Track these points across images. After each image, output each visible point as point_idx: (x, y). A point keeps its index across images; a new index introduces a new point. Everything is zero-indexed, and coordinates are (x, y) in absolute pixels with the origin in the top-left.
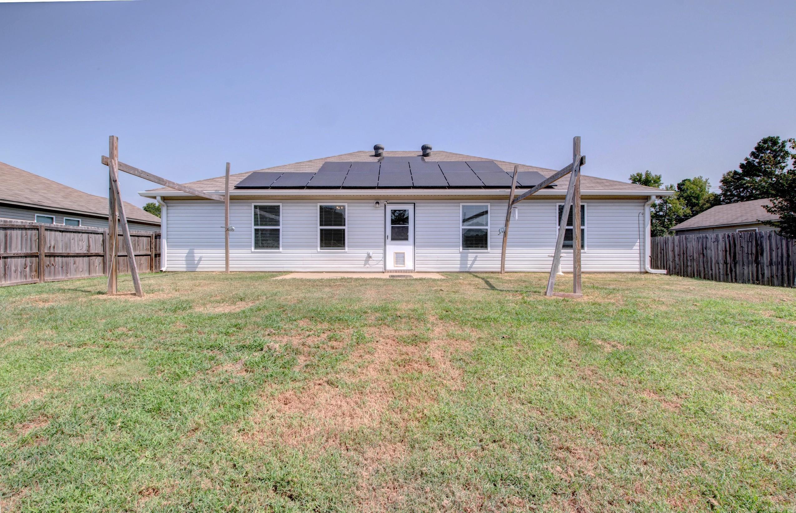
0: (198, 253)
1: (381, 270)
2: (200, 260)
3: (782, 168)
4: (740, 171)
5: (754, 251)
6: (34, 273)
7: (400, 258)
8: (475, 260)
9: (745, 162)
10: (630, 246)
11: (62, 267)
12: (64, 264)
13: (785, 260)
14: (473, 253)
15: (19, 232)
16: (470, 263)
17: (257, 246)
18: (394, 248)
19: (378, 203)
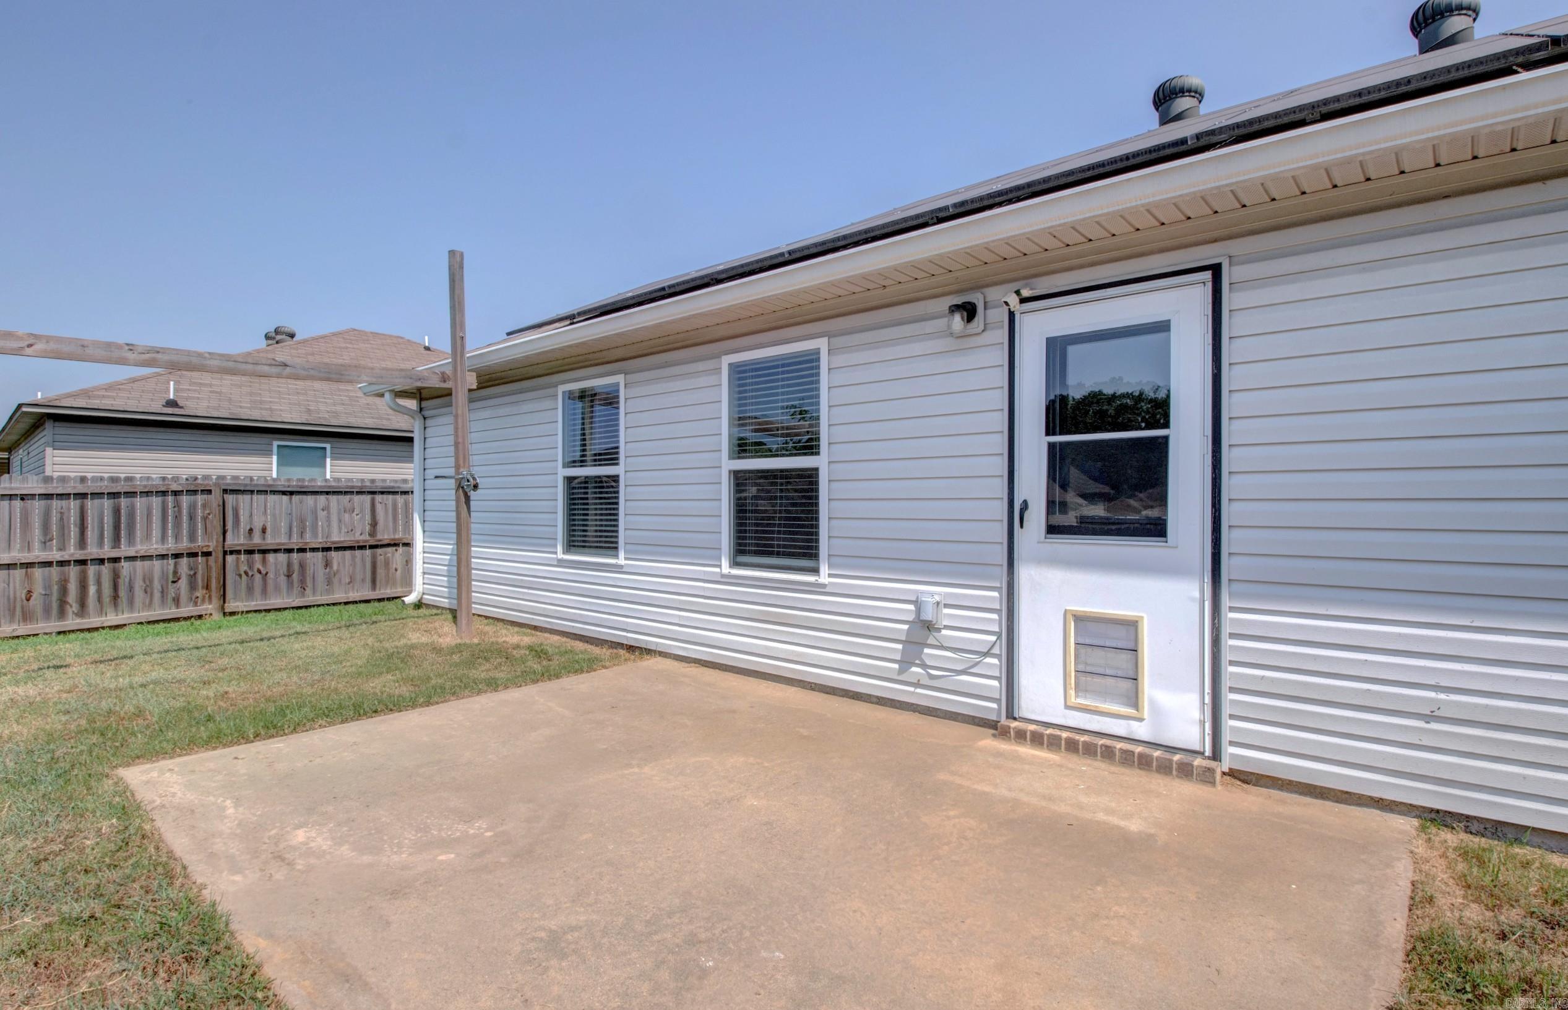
6: (200, 593)
7: (1108, 651)
11: (289, 576)
12: (296, 567)
18: (1069, 584)
19: (969, 311)
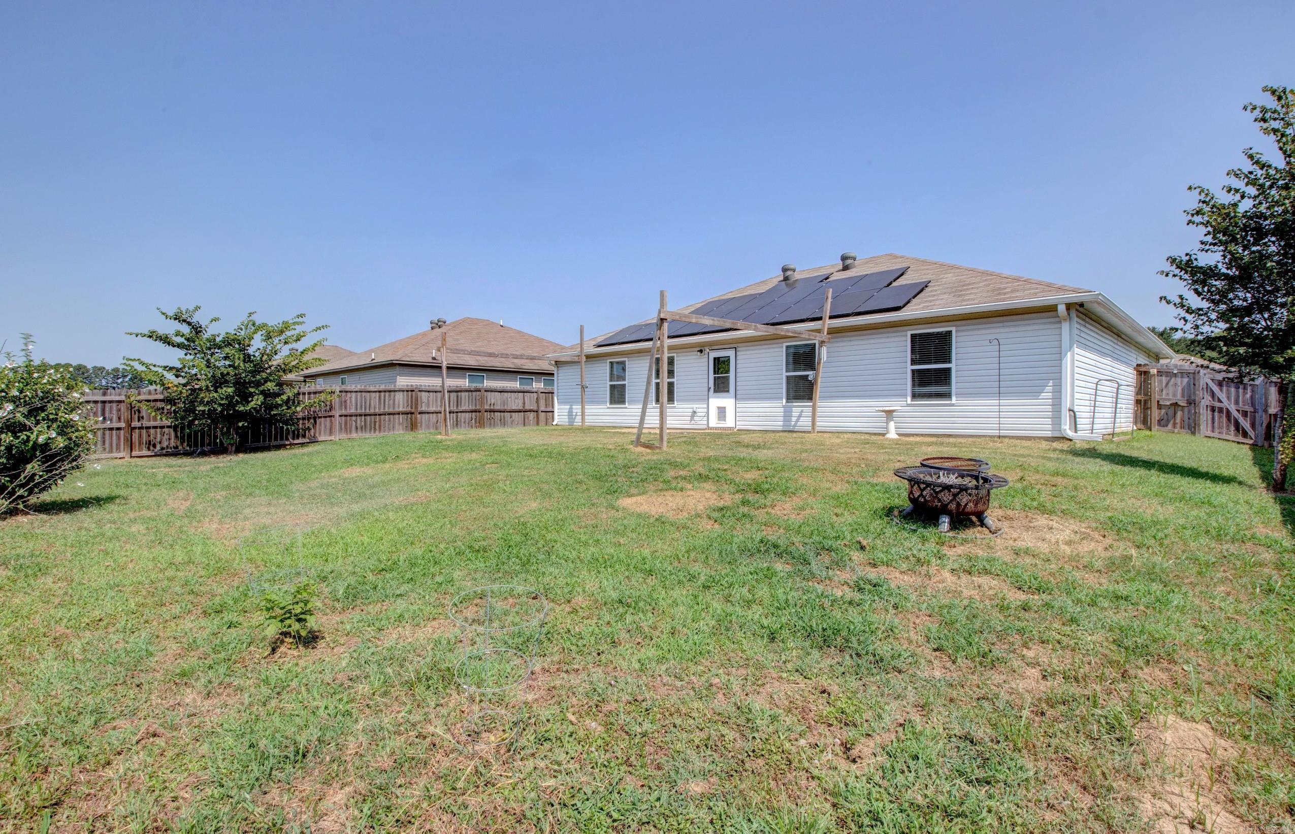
6: (478, 424)
11: (500, 421)
12: (502, 417)
15: (467, 394)
17: (611, 403)
19: (701, 351)
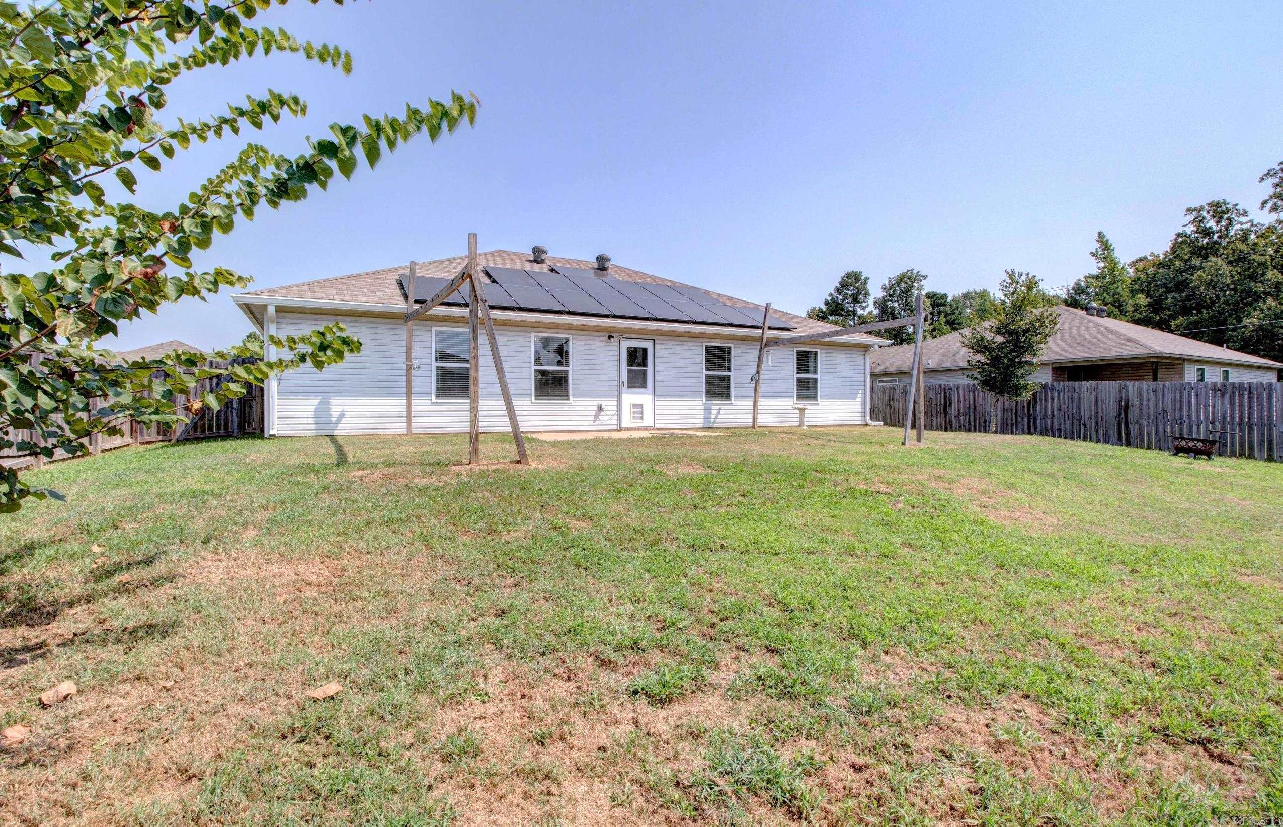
0: (337, 405)
1: (615, 428)
2: (342, 416)
3: (863, 308)
4: (824, 308)
5: (943, 403)
7: (638, 408)
8: (718, 413)
9: (829, 299)
10: (854, 398)
13: (971, 410)
14: (717, 405)
16: (713, 417)
18: (630, 398)
